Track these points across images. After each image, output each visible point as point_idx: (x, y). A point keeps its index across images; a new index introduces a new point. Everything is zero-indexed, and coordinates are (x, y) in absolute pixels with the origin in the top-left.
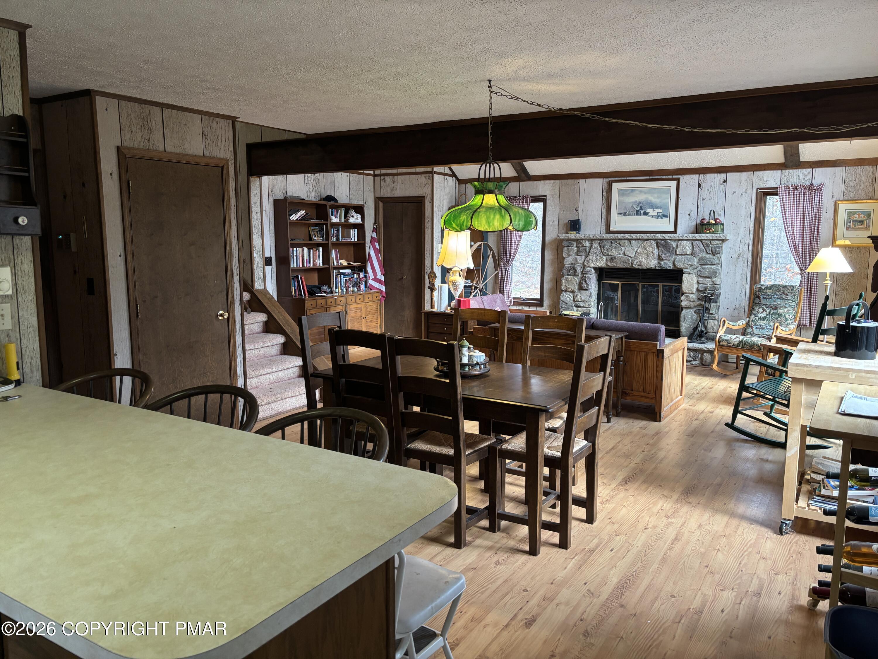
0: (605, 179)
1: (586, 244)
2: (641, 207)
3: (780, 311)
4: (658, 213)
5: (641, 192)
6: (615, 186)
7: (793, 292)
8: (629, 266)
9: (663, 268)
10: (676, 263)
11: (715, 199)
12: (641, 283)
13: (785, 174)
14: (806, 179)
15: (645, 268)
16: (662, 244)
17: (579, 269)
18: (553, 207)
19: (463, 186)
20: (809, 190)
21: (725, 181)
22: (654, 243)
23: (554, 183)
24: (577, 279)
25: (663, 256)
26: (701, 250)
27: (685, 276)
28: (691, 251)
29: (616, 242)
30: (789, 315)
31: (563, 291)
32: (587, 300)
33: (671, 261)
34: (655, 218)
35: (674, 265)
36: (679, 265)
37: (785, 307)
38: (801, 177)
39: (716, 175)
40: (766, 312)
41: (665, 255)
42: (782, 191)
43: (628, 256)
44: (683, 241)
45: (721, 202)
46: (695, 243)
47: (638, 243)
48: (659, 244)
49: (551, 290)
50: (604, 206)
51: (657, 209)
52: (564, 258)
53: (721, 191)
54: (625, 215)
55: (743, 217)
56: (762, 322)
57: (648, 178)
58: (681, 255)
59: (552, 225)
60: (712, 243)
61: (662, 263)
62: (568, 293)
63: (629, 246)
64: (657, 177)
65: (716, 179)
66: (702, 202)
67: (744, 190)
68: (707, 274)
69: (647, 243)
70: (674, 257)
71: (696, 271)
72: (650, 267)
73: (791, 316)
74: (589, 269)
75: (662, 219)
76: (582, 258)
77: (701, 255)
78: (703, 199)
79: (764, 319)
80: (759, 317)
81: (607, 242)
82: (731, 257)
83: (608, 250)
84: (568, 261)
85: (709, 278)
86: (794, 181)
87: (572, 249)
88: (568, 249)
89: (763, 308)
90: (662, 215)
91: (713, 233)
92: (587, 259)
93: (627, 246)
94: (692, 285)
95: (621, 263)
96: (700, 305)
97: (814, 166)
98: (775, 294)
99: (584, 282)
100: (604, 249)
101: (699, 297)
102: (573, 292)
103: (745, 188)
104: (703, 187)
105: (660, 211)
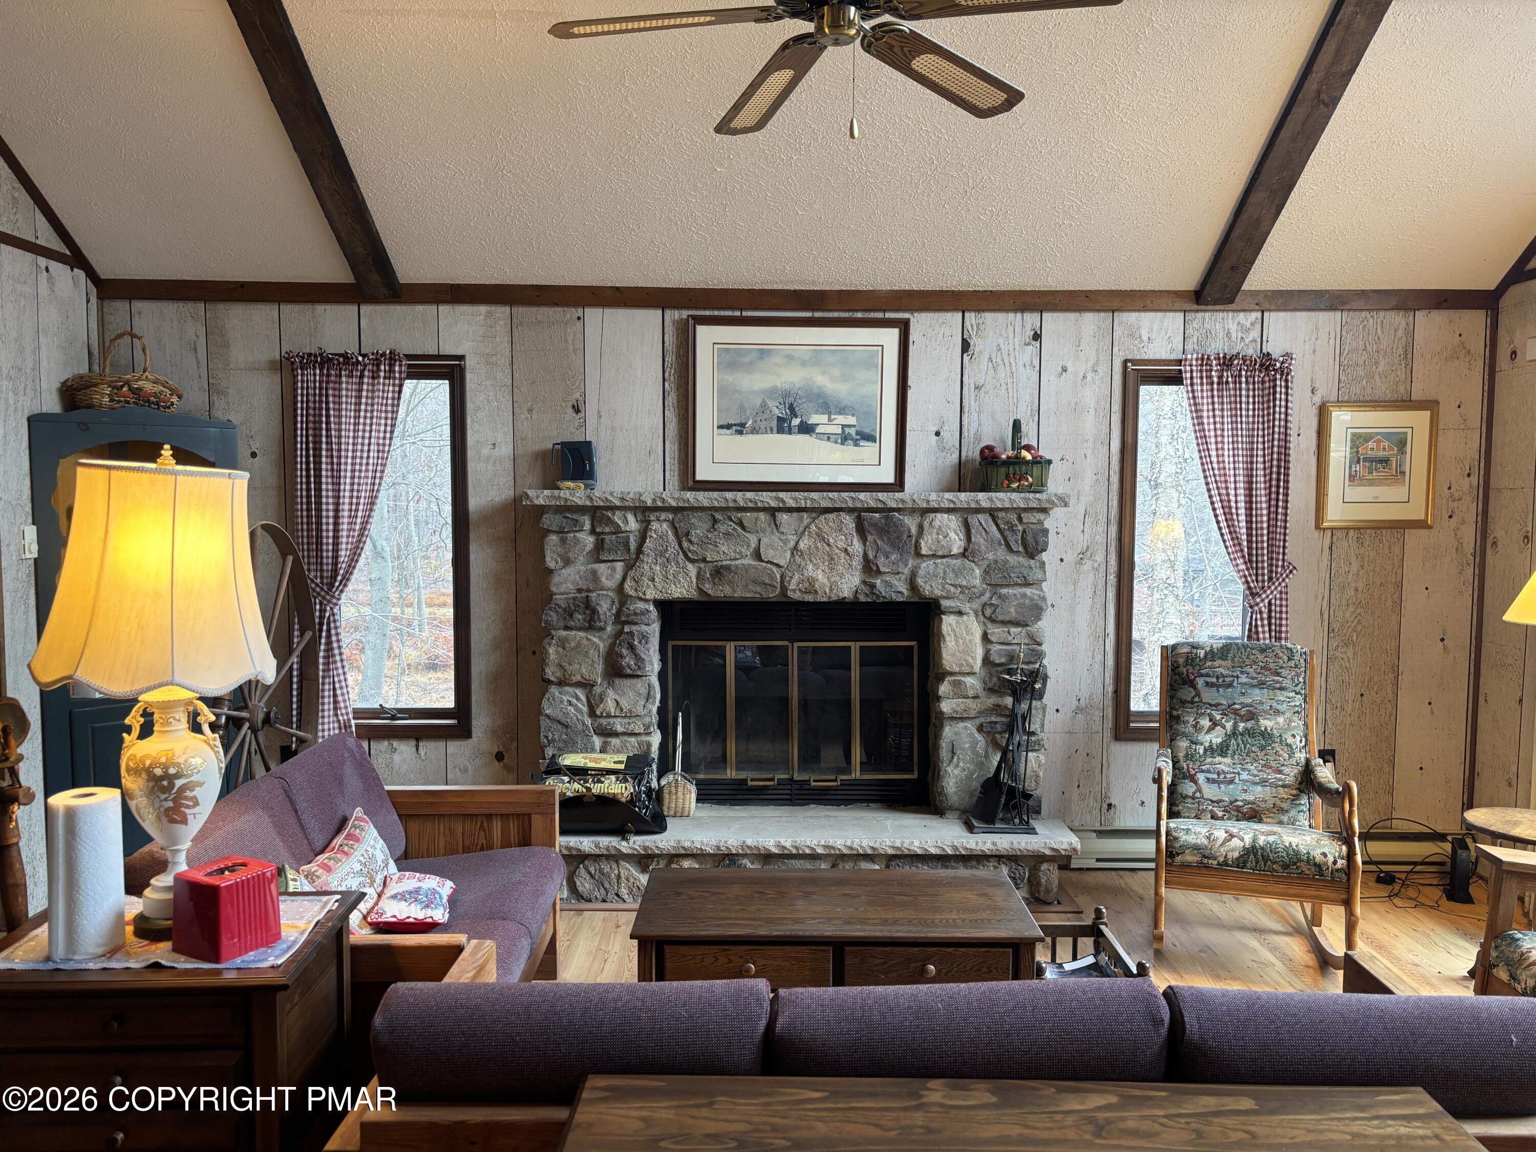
0: (668, 313)
1: (626, 521)
2: (792, 408)
3: (1266, 723)
4: (844, 426)
5: (790, 358)
6: (706, 336)
7: (1292, 663)
8: (773, 595)
9: (881, 600)
10: (920, 581)
11: (1010, 386)
12: (796, 645)
13: (1195, 325)
14: (1247, 341)
15: (825, 599)
16: (874, 525)
17: (605, 607)
18: (492, 398)
19: (121, 306)
20: (1260, 371)
21: (1037, 337)
22: (848, 521)
23: (489, 315)
24: (599, 642)
25: (881, 561)
26: (991, 541)
27: (948, 623)
28: (962, 544)
29: (730, 519)
30: (1294, 736)
31: (549, 682)
32: (640, 710)
33: (903, 577)
34: (836, 442)
35: (913, 585)
36: (928, 587)
37: (1278, 712)
38: (1234, 338)
39: (1011, 315)
40: (1224, 727)
41: (887, 557)
42: (1192, 371)
43: (768, 562)
44: (939, 515)
45: (1028, 398)
46: (973, 520)
47: (801, 520)
48: (866, 524)
49: (495, 679)
50: (672, 399)
51: (840, 413)
52: (551, 571)
53: (1028, 363)
54: (740, 432)
55: (1090, 445)
56: (1218, 759)
57: (808, 314)
58: (934, 556)
59: (489, 458)
60: (1025, 520)
61: (878, 582)
62: (568, 689)
63: (772, 532)
64: (836, 315)
65: (1011, 329)
66: (973, 397)
67: (1090, 364)
68: (1012, 612)
69: (826, 523)
70: (911, 563)
71: (976, 605)
72: (841, 595)
73: (1298, 738)
74: (641, 605)
75: (856, 445)
76: (614, 570)
77: (991, 556)
78: (978, 388)
79: (1222, 750)
80: (1207, 744)
81: (700, 519)
82: (1062, 560)
83: (703, 543)
84: (565, 581)
85: (1017, 624)
86: (1218, 346)
87: (577, 541)
88: (563, 541)
89: (1209, 715)
90: (857, 434)
91: (1031, 489)
92: (631, 573)
93: (763, 531)
94: (968, 650)
95: (747, 585)
96: (997, 709)
97: (1266, 305)
98: (1242, 672)
99: (625, 652)
100: (690, 542)
101: (990, 685)
102: (587, 685)
103: (1093, 360)
104: (977, 349)
105: (851, 420)
